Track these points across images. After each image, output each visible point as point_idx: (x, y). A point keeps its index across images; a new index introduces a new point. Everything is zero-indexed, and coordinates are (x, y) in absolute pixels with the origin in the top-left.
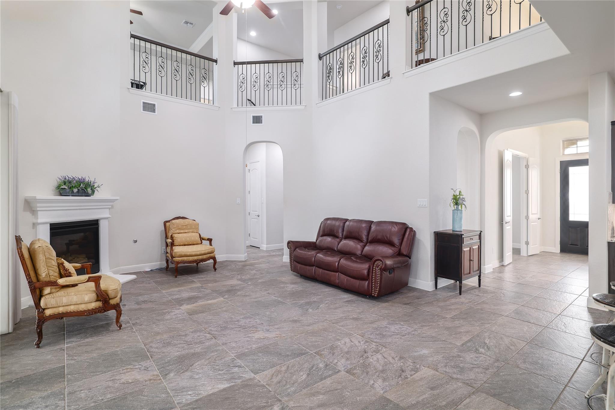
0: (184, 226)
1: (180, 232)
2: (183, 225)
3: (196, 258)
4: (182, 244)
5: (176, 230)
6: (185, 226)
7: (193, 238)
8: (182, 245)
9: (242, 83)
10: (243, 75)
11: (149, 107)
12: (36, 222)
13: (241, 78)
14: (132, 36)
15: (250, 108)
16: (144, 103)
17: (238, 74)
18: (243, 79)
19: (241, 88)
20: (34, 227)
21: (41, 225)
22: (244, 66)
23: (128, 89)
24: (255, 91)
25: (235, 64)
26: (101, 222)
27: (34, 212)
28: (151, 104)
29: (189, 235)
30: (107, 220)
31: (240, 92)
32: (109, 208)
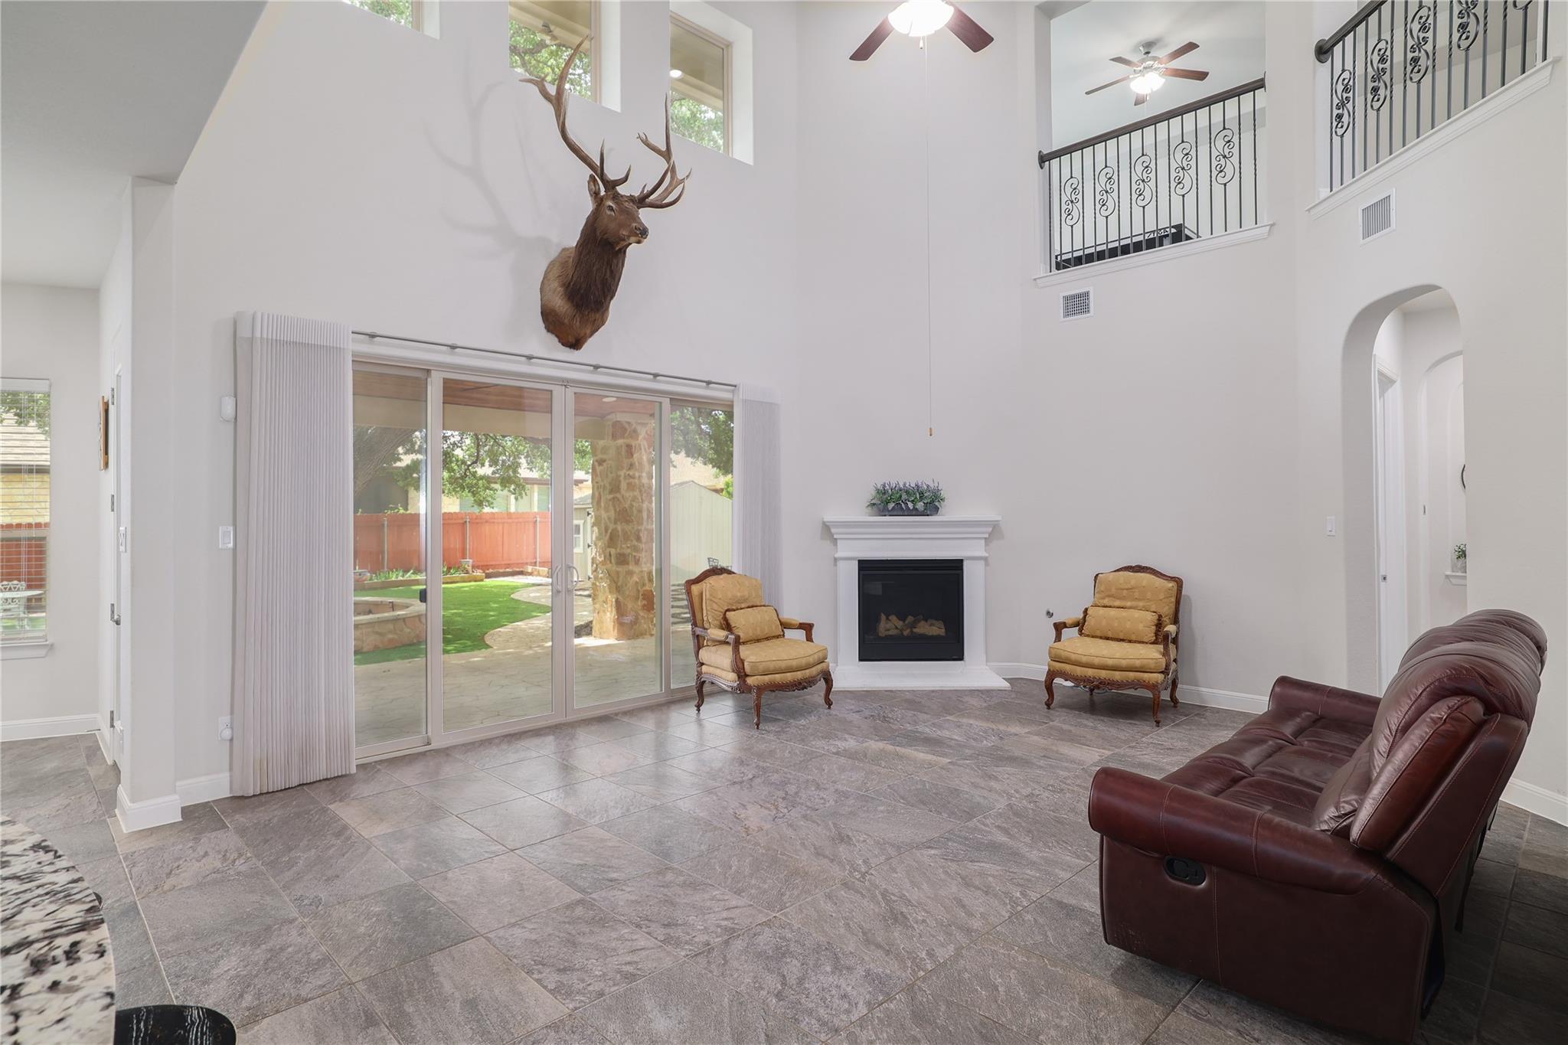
0: (1123, 589)
1: (1111, 604)
2: (1122, 587)
3: (1090, 673)
4: (1098, 633)
5: (1103, 598)
6: (1127, 589)
7: (1128, 625)
8: (1101, 638)
9: (1342, 105)
10: (1346, 75)
11: (1077, 304)
12: (837, 556)
13: (1340, 88)
14: (1044, 159)
15: (1358, 184)
16: (1066, 298)
17: (1332, 79)
18: (1346, 90)
19: (1340, 125)
20: (835, 565)
21: (841, 562)
22: (1349, 38)
23: (1035, 280)
24: (1378, 110)
25: (1323, 51)
26: (966, 565)
27: (835, 541)
28: (1079, 296)
29: (1124, 614)
30: (983, 562)
31: (1337, 140)
32: (985, 538)
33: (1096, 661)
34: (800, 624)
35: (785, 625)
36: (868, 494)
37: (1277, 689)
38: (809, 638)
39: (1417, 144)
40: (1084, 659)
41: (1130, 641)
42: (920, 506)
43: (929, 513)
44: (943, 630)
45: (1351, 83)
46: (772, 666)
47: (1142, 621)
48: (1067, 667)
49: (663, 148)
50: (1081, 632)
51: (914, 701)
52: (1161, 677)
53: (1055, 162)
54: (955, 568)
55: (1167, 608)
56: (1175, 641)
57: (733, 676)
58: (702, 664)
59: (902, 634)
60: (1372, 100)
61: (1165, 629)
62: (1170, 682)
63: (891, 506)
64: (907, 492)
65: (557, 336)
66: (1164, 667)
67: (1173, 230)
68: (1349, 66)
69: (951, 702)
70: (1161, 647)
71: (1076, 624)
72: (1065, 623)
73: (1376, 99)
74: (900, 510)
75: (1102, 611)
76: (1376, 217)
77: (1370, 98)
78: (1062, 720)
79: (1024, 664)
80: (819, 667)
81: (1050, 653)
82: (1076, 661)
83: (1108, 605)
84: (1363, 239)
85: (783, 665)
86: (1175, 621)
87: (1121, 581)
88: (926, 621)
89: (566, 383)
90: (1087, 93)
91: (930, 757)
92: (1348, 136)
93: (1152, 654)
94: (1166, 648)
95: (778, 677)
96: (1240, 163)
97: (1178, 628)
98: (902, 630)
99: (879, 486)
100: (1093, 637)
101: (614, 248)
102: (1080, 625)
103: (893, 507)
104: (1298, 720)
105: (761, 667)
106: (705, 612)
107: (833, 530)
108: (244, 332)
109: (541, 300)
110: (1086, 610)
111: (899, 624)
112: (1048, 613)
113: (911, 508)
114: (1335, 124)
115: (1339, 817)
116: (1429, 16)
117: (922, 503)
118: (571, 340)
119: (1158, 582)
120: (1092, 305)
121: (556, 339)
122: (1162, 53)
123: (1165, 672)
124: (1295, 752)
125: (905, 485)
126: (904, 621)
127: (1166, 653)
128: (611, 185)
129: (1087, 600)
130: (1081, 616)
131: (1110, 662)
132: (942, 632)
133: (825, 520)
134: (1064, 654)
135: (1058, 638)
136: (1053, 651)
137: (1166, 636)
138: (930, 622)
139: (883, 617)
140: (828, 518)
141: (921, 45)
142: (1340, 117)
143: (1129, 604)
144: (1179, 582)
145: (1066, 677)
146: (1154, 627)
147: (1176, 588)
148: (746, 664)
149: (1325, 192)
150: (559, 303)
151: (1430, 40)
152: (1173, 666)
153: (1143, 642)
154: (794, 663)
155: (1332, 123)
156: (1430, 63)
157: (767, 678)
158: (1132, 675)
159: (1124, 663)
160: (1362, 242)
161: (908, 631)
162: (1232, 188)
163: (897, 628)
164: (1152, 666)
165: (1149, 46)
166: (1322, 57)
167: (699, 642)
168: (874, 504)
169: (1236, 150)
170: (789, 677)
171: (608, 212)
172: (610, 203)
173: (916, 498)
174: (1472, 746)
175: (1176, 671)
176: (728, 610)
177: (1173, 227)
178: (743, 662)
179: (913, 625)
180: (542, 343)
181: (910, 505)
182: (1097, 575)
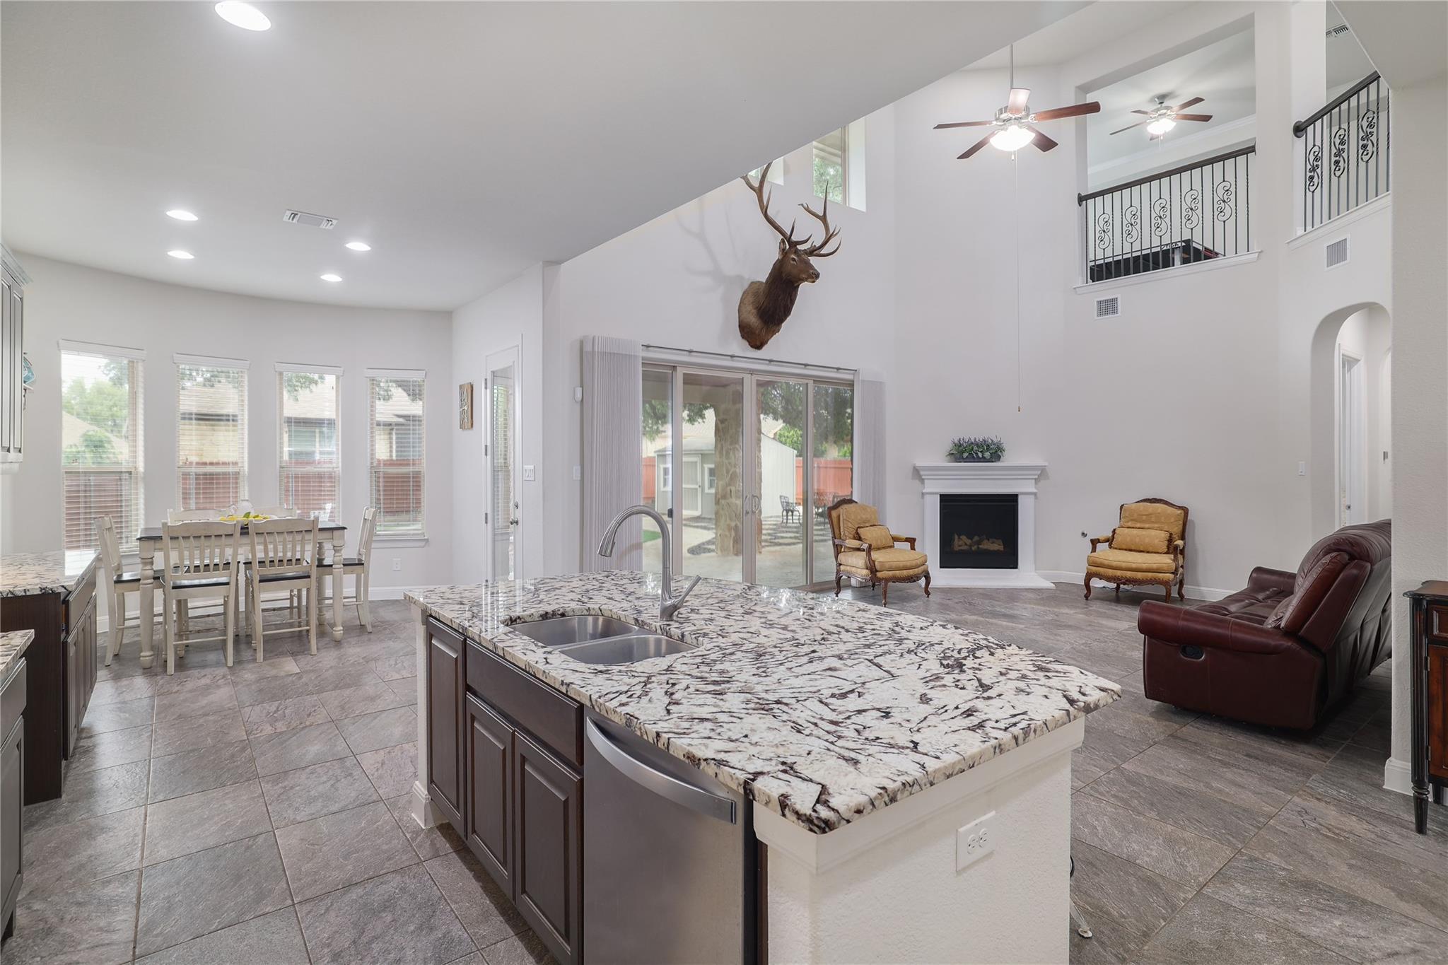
0: (1144, 515)
1: (1133, 526)
2: (1143, 513)
3: (1119, 573)
4: (1124, 547)
5: (1128, 522)
6: (1147, 515)
7: (1147, 540)
8: (1126, 550)
9: (1313, 169)
10: (1316, 149)
11: (1108, 307)
12: (924, 491)
13: (1312, 158)
14: (1082, 199)
15: (1323, 229)
16: (1099, 302)
17: (1306, 150)
18: (1316, 159)
19: (1311, 184)
20: (923, 497)
21: (927, 495)
22: (1318, 123)
23: (1075, 288)
24: (1339, 177)
25: (1299, 129)
26: (1021, 499)
27: (922, 481)
28: (1109, 301)
29: (1144, 533)
30: (1033, 496)
31: (1309, 194)
32: (1035, 479)
33: (1124, 565)
34: (907, 538)
35: (896, 539)
36: (947, 446)
37: (1254, 575)
38: (913, 548)
39: (1366, 205)
40: (1114, 564)
41: (1148, 552)
42: (987, 455)
43: (993, 460)
44: (1002, 547)
45: (1320, 155)
46: (894, 565)
47: (1157, 537)
48: (1101, 570)
49: (821, 214)
50: (1110, 546)
51: (989, 594)
52: (1172, 576)
53: (1091, 202)
54: (1012, 500)
55: (1177, 528)
56: (1182, 552)
57: (865, 572)
58: (840, 565)
59: (971, 549)
60: (1335, 170)
61: (1175, 543)
62: (1178, 580)
63: (965, 455)
64: (977, 445)
65: (748, 341)
66: (1174, 568)
67: (1184, 244)
68: (1318, 143)
69: (1012, 595)
70: (1172, 556)
71: (1107, 540)
72: (1098, 539)
73: (1337, 169)
74: (973, 458)
75: (1126, 531)
76: (1337, 252)
77: (1333, 167)
78: (1096, 606)
79: (1064, 572)
80: (922, 567)
81: (1088, 560)
82: (1108, 565)
83: (1131, 526)
84: (1328, 266)
85: (901, 564)
86: (1183, 538)
87: (1142, 508)
88: (988, 540)
89: (752, 372)
90: (1111, 134)
91: (1010, 624)
92: (1318, 192)
93: (1166, 560)
94: (1175, 557)
95: (898, 573)
96: (1236, 206)
97: (1185, 543)
98: (971, 546)
99: (956, 441)
100: (1120, 549)
101: (793, 285)
102: (1110, 541)
103: (967, 457)
104: (1268, 593)
105: (887, 565)
106: (842, 528)
107: (922, 473)
108: (588, 348)
109: (739, 317)
110: (1114, 530)
111: (969, 542)
112: (1083, 534)
113: (981, 456)
114: (1308, 183)
115: (1277, 620)
116: (1374, 117)
117: (988, 453)
118: (758, 344)
119: (1170, 509)
120: (1119, 308)
121: (747, 343)
122: (1175, 104)
123: (1175, 573)
124: (1262, 606)
125: (975, 440)
126: (971, 539)
127: (1175, 559)
128: (794, 244)
129: (1115, 523)
130: (1110, 534)
131: (1134, 566)
132: (1001, 548)
133: (917, 465)
134: (1099, 561)
135: (1094, 550)
136: (1091, 559)
137: (1176, 547)
138: (991, 540)
139: (956, 537)
140: (919, 463)
141: (1013, 158)
142: (1312, 178)
143: (1147, 526)
144: (1186, 511)
145: (1101, 577)
146: (1166, 542)
147: (1183, 514)
148: (876, 563)
149: (1300, 231)
150: (753, 320)
151: (1375, 134)
152: (1181, 570)
153: (1158, 553)
154: (908, 564)
155: (1306, 182)
156: (1375, 149)
157: (891, 573)
158: (1150, 575)
159: (1144, 566)
160: (1326, 269)
161: (976, 547)
162: (1230, 224)
163: (966, 544)
164: (1165, 568)
165: (1162, 98)
166: (1299, 134)
167: (838, 549)
168: (953, 454)
169: (1233, 197)
170: (905, 573)
171: (792, 262)
172: (793, 256)
173: (984, 449)
174: (1341, 575)
175: (1183, 574)
176: (858, 527)
177: (1184, 241)
178: (874, 562)
179: (979, 543)
180: (738, 346)
181: (980, 455)
182: (1123, 505)
